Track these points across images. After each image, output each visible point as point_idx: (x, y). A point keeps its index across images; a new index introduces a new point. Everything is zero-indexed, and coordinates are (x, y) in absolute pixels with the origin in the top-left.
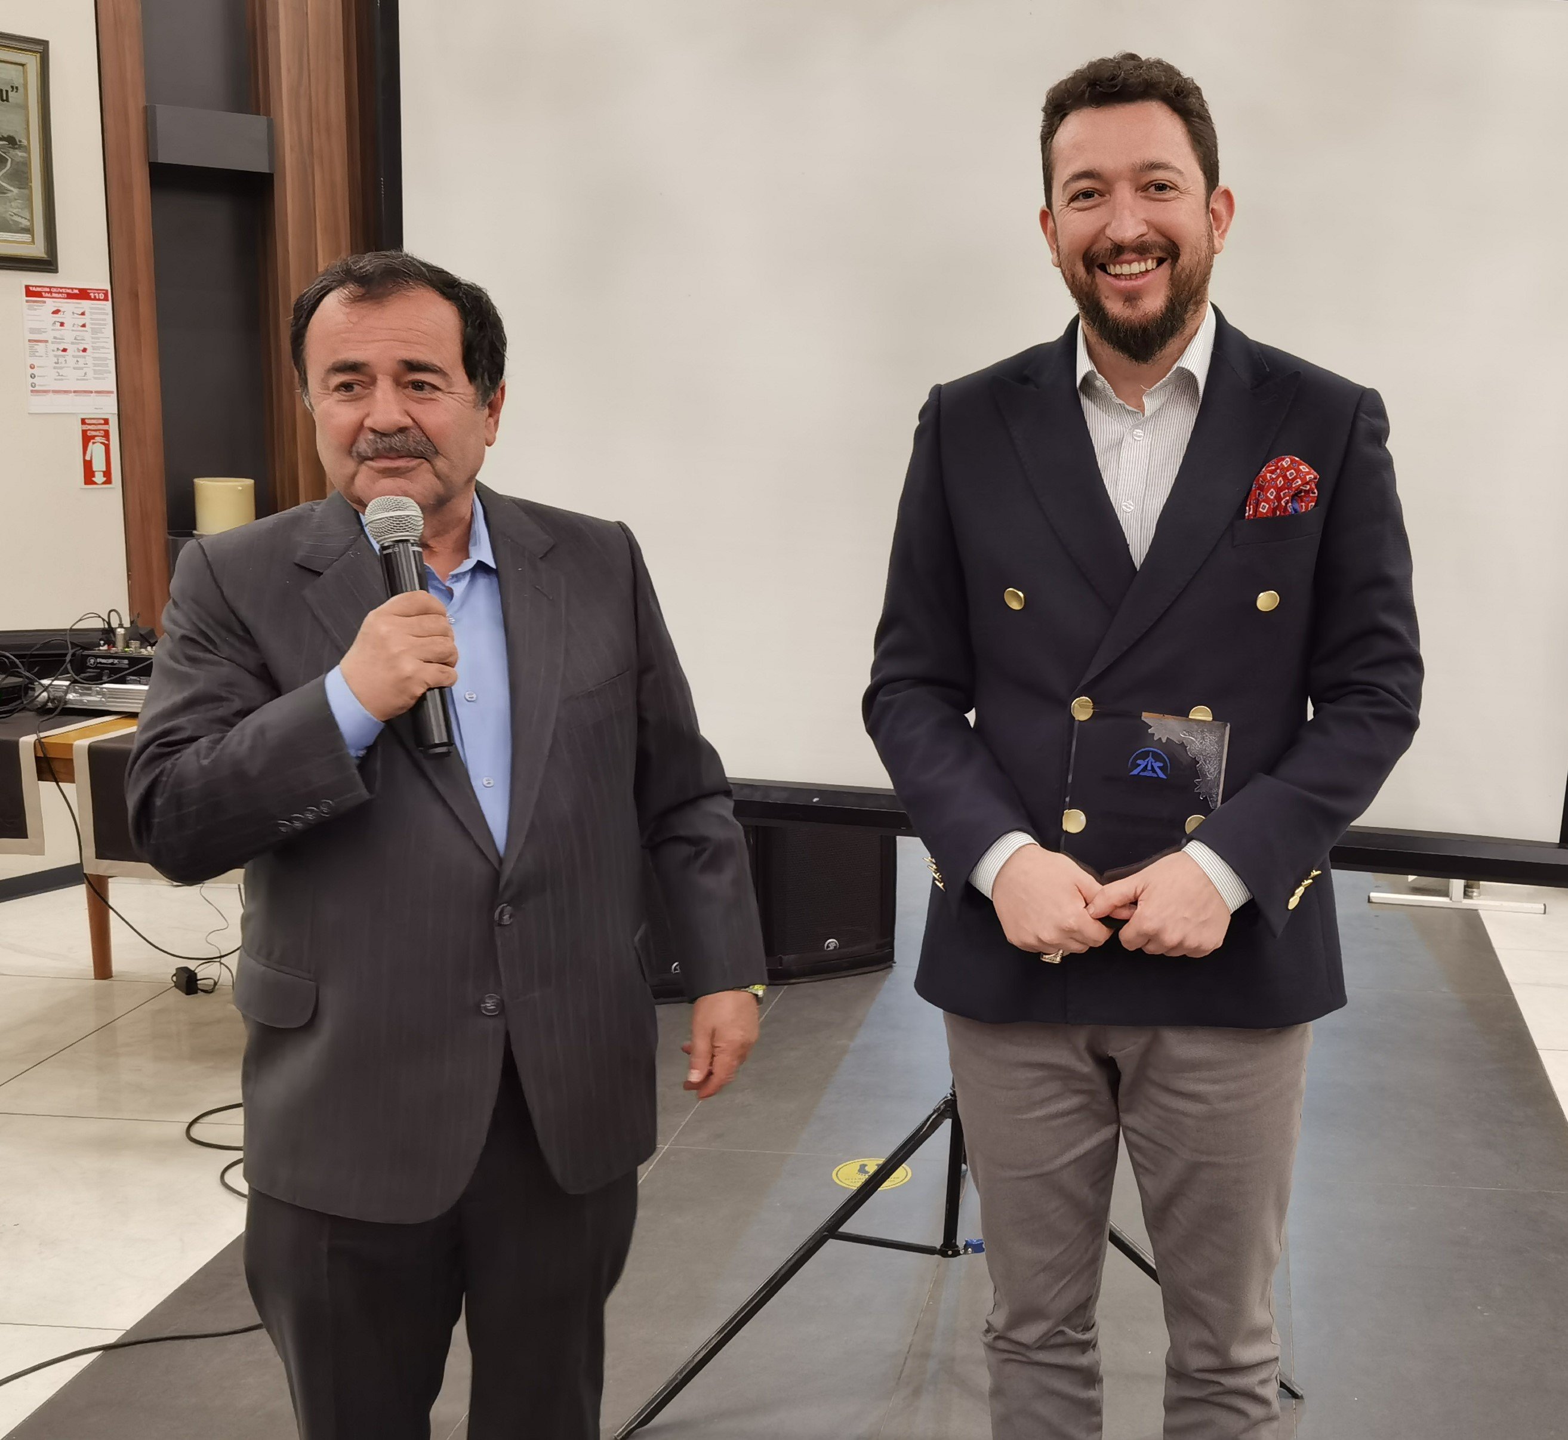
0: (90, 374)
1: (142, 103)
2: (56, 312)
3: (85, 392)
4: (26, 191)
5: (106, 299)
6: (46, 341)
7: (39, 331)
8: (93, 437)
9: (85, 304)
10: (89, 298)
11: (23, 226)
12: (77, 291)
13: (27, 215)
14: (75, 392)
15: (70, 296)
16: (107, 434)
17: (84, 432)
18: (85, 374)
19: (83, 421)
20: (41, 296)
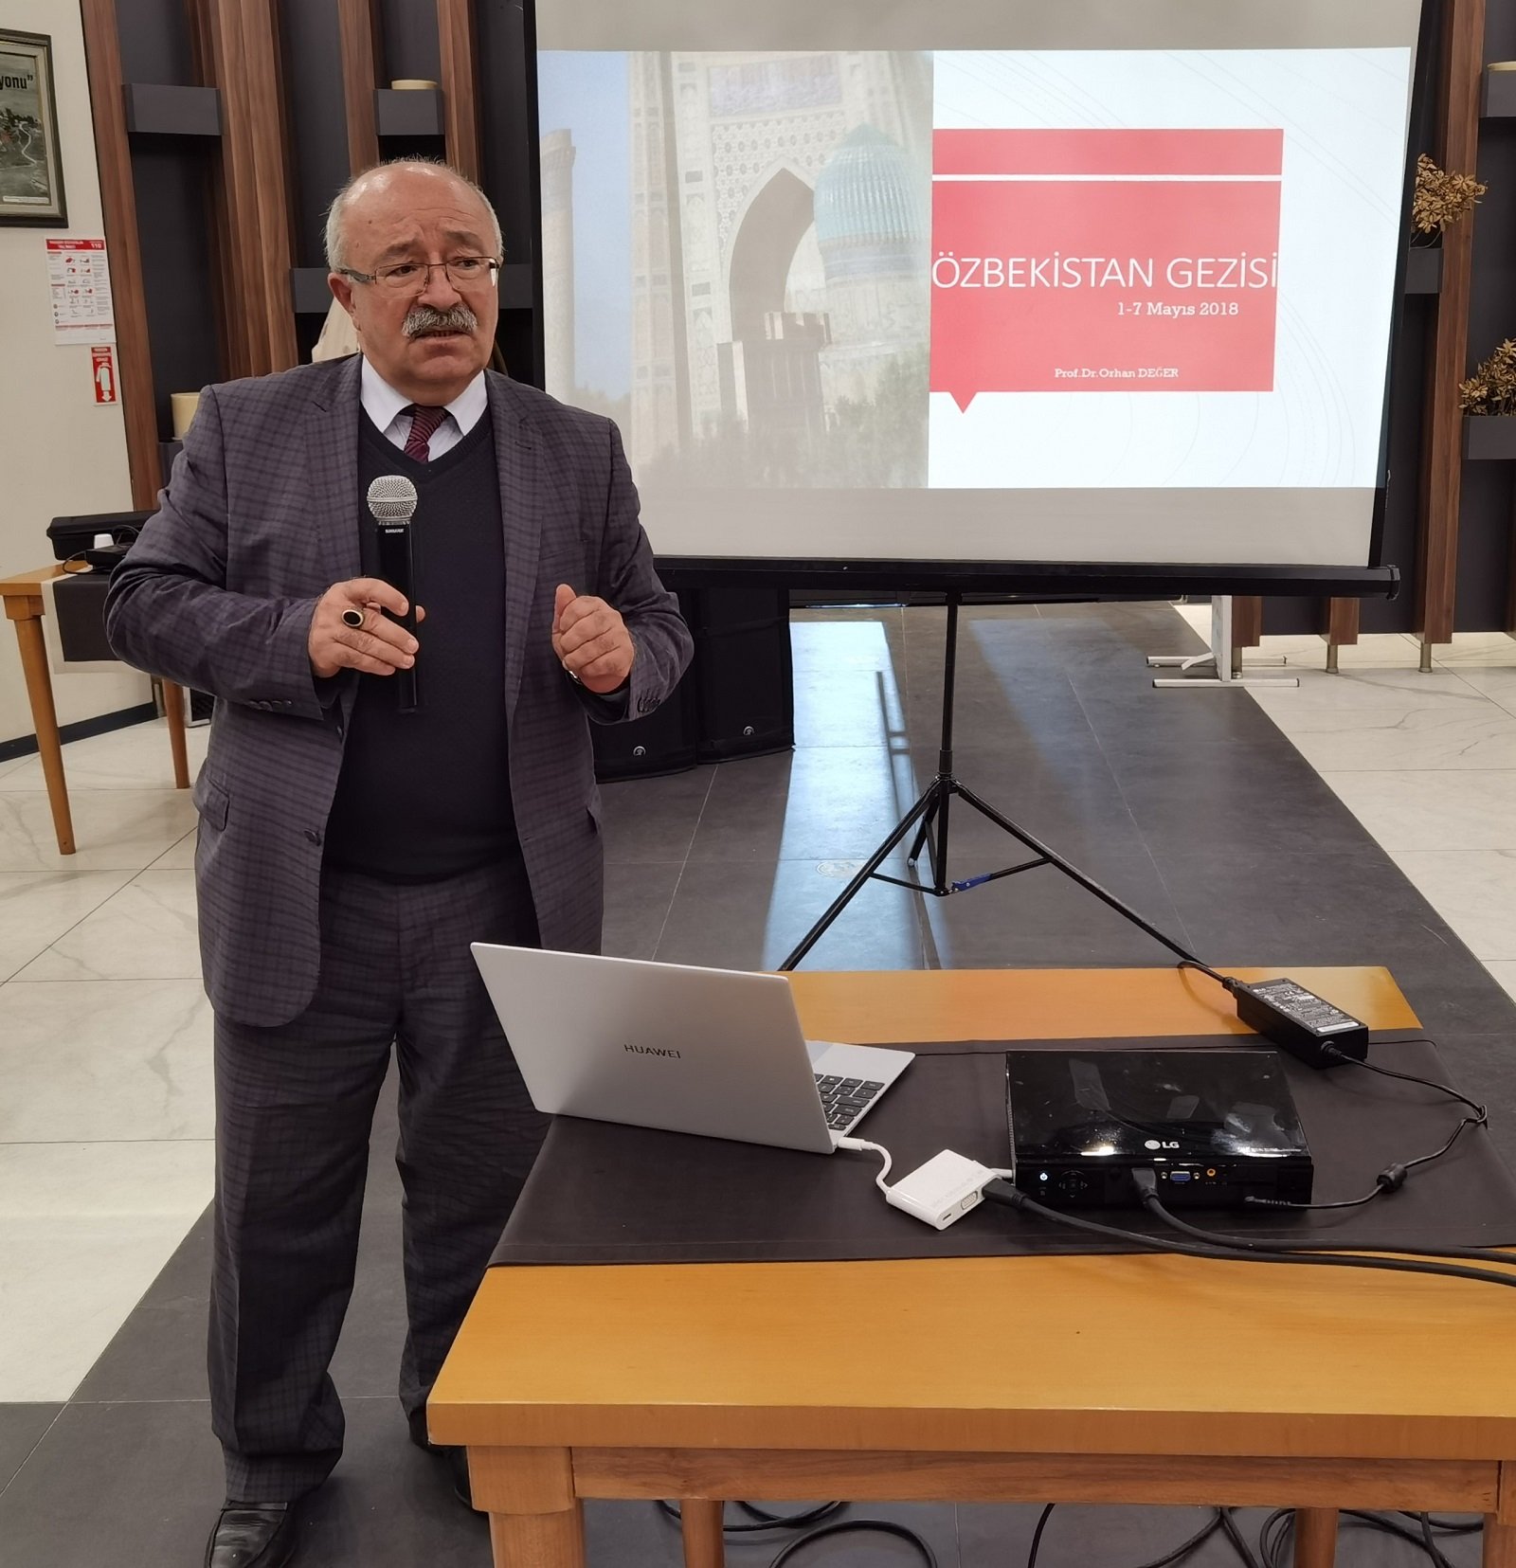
0: (96, 311)
1: (120, 83)
2: (69, 261)
3: (93, 325)
4: (42, 162)
5: (103, 248)
6: (63, 285)
7: (58, 277)
8: (101, 363)
9: (89, 253)
10: (91, 248)
11: (41, 191)
12: (82, 243)
13: (45, 182)
14: (86, 326)
15: (78, 247)
16: (110, 361)
17: (94, 359)
18: (92, 311)
19: (93, 350)
20: (58, 248)
